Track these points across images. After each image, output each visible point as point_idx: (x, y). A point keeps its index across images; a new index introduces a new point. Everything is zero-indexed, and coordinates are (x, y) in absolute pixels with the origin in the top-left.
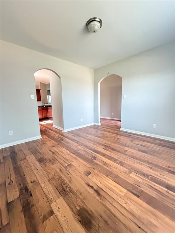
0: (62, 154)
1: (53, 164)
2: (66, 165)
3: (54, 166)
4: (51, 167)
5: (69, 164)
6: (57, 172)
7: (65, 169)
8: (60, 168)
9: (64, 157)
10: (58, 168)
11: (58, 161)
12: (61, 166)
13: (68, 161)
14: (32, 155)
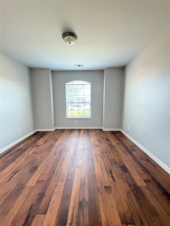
0: (102, 165)
1: (114, 159)
2: (104, 154)
3: (113, 157)
4: (115, 157)
5: (102, 154)
6: (112, 153)
7: (107, 152)
8: (109, 154)
9: (102, 161)
10: (110, 154)
11: (109, 159)
12: (108, 155)
13: (102, 156)
14: (139, 185)
